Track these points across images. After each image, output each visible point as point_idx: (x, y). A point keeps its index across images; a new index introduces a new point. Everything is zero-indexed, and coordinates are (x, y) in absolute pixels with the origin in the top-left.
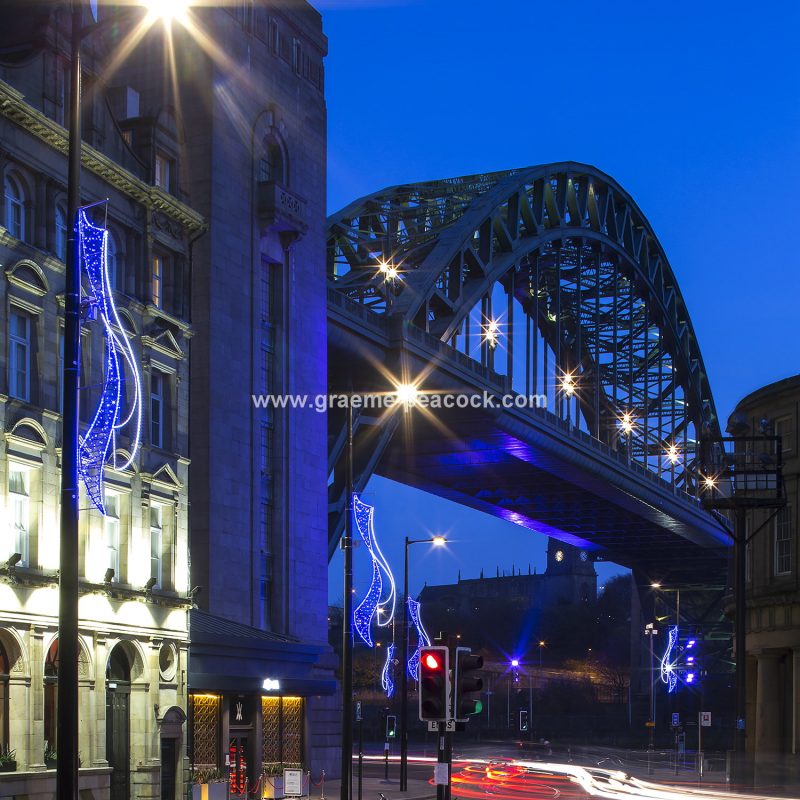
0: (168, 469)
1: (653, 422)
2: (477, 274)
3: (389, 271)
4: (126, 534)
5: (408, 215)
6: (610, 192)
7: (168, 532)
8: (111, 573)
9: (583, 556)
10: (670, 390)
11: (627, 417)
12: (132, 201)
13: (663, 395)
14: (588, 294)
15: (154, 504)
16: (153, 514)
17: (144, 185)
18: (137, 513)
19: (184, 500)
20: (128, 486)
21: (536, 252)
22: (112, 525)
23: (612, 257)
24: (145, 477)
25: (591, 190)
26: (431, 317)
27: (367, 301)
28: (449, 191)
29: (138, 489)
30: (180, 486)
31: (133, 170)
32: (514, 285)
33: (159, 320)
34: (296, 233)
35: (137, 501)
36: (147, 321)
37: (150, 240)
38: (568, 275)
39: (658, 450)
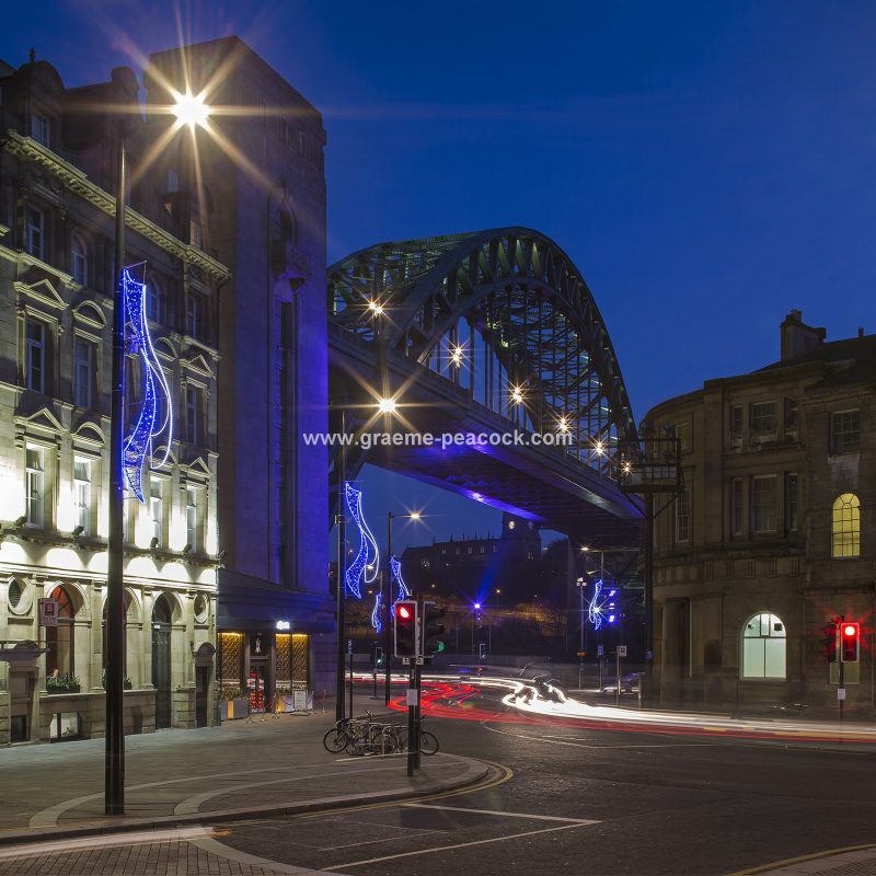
0: (201, 461)
1: (584, 424)
2: (446, 311)
3: (375, 308)
4: (167, 511)
5: (392, 265)
6: (549, 249)
7: (201, 508)
8: (155, 541)
9: (530, 525)
10: (597, 400)
11: (563, 420)
12: (172, 256)
13: (591, 404)
14: (532, 327)
15: (189, 487)
16: (189, 495)
17: (181, 244)
18: (176, 495)
19: (213, 485)
20: (169, 474)
21: (492, 295)
22: (156, 504)
23: (552, 300)
24: (183, 467)
25: (535, 248)
26: (409, 343)
27: (359, 331)
28: (424, 247)
29: (177, 476)
30: (211, 474)
31: (172, 232)
32: (475, 319)
33: (193, 348)
34: (303, 280)
35: (177, 486)
36: (184, 348)
37: (186, 285)
38: (517, 312)
39: (588, 446)
